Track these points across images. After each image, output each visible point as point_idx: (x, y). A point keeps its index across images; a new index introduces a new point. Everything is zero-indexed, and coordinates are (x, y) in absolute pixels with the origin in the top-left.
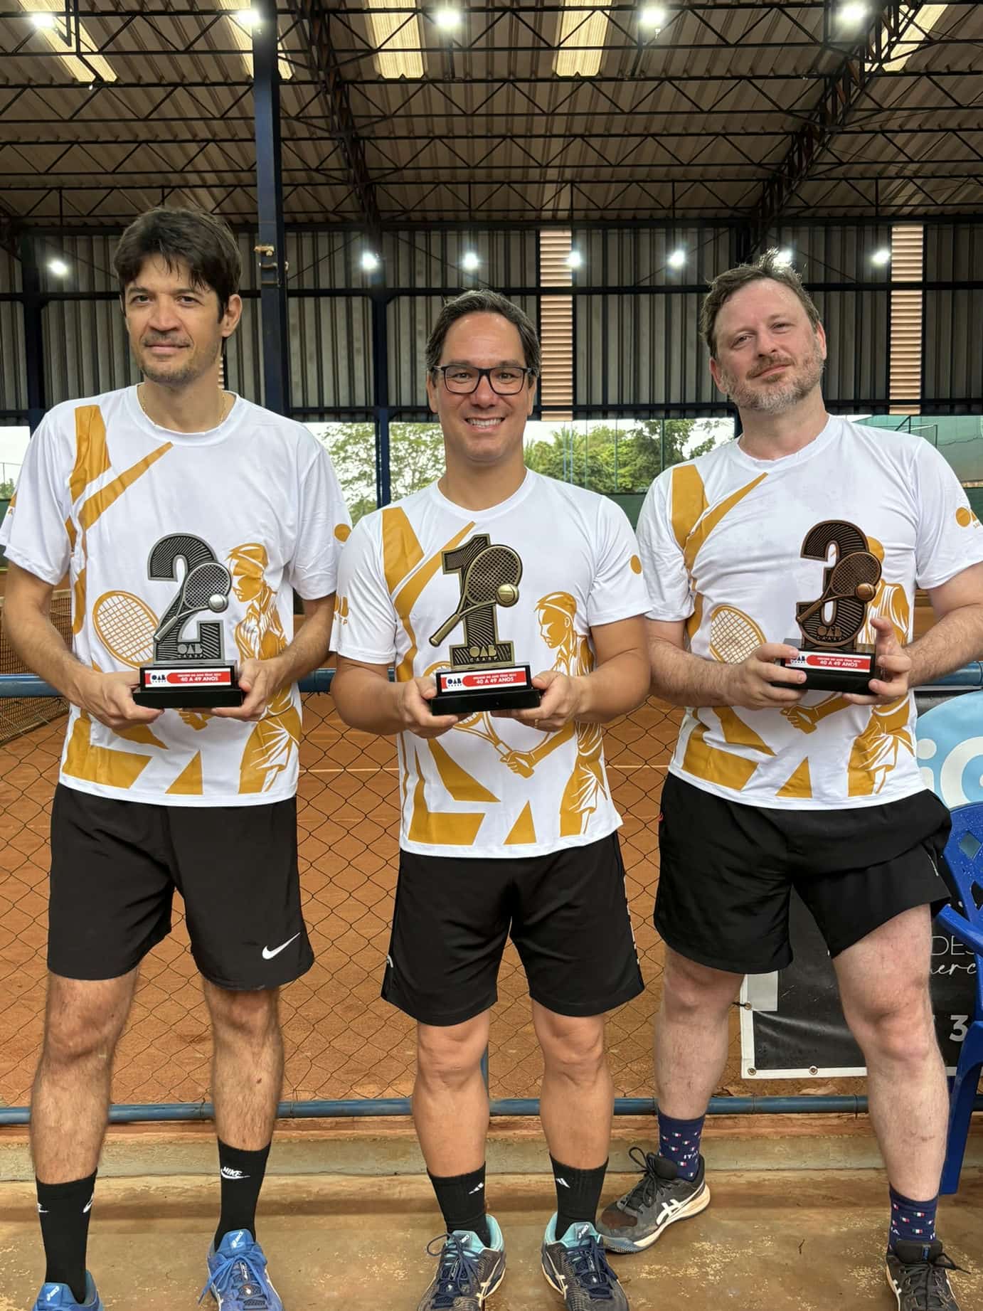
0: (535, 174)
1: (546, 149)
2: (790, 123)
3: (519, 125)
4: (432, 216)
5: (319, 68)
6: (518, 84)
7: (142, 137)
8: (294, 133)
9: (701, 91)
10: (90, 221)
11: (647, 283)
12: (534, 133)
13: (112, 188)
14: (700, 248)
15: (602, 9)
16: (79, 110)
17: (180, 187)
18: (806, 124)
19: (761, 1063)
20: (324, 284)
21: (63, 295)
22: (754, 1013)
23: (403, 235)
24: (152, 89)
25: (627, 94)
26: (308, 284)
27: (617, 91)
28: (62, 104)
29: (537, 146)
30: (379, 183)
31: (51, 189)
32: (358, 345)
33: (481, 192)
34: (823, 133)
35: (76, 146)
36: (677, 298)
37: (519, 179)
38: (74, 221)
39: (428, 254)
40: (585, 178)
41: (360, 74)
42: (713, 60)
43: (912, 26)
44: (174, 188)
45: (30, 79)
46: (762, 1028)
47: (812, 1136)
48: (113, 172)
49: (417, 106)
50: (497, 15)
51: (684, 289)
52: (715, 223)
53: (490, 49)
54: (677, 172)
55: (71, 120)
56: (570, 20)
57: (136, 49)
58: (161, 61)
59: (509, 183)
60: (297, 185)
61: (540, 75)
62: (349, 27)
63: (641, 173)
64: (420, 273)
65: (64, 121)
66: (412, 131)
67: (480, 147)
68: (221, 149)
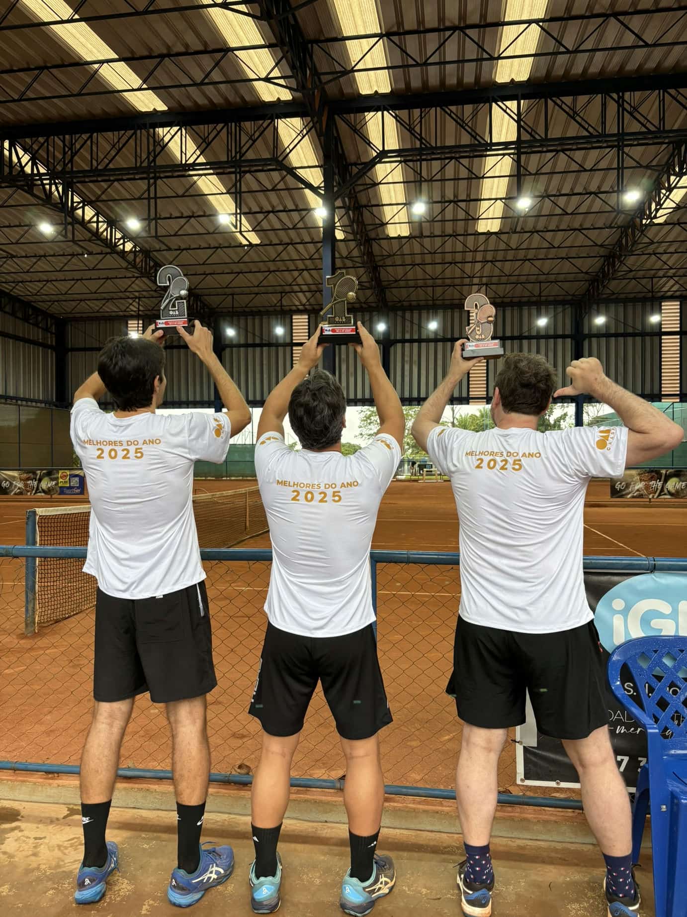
0: (467, 281)
1: (473, 268)
2: (602, 251)
3: (459, 258)
4: (414, 303)
5: (357, 234)
6: (458, 237)
7: (272, 268)
8: (345, 265)
9: (554, 238)
10: (247, 310)
11: (526, 334)
12: (467, 260)
13: (257, 294)
14: (555, 317)
15: (501, 199)
16: (243, 257)
17: (290, 292)
18: (611, 252)
19: (527, 776)
21: (231, 345)
22: (524, 747)
23: (400, 313)
25: (514, 240)
27: (509, 239)
28: (234, 255)
29: (468, 268)
30: (387, 288)
33: (439, 290)
34: (621, 256)
35: (241, 275)
36: (543, 341)
37: (458, 284)
38: (239, 310)
39: (412, 322)
40: (493, 282)
41: (378, 235)
42: (560, 221)
43: (668, 200)
44: (287, 293)
45: (220, 244)
46: (528, 755)
47: (556, 822)
48: (258, 286)
49: (406, 249)
50: (447, 204)
51: (547, 337)
52: (563, 303)
53: (443, 221)
54: (542, 278)
55: (238, 262)
56: (484, 205)
57: (270, 228)
58: (281, 233)
59: (454, 286)
61: (469, 232)
62: (372, 214)
63: (523, 279)
64: (407, 332)
65: (235, 263)
66: (404, 262)
67: (439, 268)
68: (310, 274)
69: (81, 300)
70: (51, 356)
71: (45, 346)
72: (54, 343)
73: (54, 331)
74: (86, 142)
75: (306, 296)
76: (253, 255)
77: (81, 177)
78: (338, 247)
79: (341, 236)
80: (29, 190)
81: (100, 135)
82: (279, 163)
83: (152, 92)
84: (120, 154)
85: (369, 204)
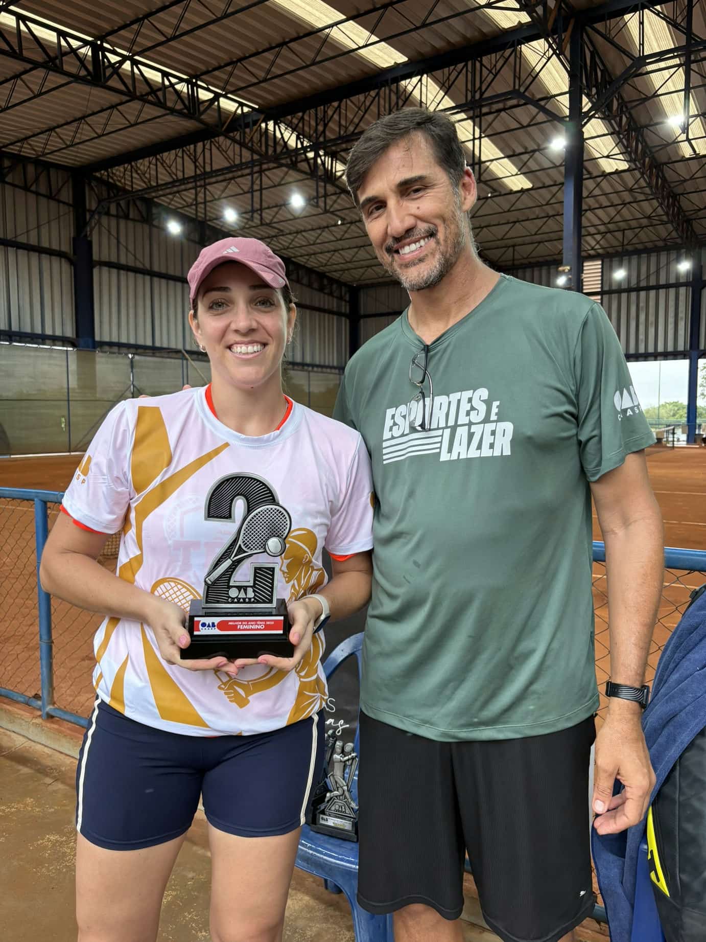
7: (551, 214)
8: (636, 198)
10: (532, 260)
13: (539, 243)
16: (514, 204)
20: (662, 281)
24: (551, 188)
26: (653, 282)
28: (504, 203)
30: (695, 219)
31: (509, 247)
32: (682, 315)
35: (517, 224)
38: (523, 261)
41: (670, 159)
48: (537, 234)
55: (509, 211)
57: (539, 168)
60: (643, 228)
62: (655, 134)
65: (506, 212)
69: (368, 267)
70: (345, 324)
71: (339, 314)
72: (348, 311)
73: (347, 299)
74: (336, 109)
75: (595, 239)
76: (526, 200)
77: (332, 146)
78: (622, 179)
79: (624, 166)
80: (294, 166)
81: (349, 102)
82: (521, 95)
83: (386, 45)
84: (366, 116)
85: (652, 123)
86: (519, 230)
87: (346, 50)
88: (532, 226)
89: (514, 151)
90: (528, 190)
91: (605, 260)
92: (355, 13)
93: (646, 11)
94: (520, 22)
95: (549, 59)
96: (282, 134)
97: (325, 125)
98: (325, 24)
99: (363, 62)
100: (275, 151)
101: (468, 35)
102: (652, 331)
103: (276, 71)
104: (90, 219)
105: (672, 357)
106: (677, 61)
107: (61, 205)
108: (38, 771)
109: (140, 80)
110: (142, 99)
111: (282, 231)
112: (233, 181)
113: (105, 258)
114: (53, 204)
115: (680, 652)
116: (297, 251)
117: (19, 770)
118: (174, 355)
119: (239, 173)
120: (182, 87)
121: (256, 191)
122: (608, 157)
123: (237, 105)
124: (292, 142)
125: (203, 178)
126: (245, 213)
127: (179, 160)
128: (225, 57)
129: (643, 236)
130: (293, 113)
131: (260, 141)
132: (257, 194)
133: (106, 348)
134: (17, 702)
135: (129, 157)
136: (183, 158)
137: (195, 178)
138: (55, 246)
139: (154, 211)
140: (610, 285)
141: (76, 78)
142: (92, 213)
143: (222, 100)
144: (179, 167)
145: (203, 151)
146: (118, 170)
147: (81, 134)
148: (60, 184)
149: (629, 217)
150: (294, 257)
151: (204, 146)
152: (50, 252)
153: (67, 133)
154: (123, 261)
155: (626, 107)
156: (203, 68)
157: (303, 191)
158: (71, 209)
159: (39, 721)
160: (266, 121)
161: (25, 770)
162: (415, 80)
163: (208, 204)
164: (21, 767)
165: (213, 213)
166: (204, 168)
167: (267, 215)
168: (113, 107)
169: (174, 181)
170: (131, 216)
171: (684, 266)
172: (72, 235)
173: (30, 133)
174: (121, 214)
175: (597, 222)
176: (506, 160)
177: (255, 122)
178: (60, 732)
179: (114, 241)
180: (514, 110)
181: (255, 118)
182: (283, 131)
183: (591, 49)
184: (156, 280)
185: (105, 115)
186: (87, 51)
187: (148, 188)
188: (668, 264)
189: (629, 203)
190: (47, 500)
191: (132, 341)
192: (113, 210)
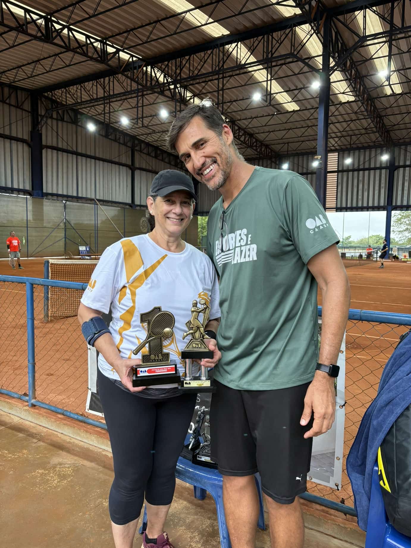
7: (310, 125)
8: (358, 118)
10: (299, 152)
13: (303, 141)
20: (372, 166)
22: (92, 392)
26: (367, 166)
28: (284, 119)
30: (391, 131)
32: (383, 185)
35: (291, 130)
38: (293, 152)
41: (378, 95)
48: (302, 136)
49: (401, 102)
55: (286, 123)
57: (304, 99)
60: (362, 134)
64: (408, 159)
66: (401, 112)
74: (188, 60)
75: (335, 140)
76: (296, 117)
77: (184, 82)
78: (351, 106)
79: (352, 99)
80: (162, 93)
81: (194, 56)
82: (295, 56)
83: (218, 24)
84: (205, 65)
85: (369, 74)
86: (291, 134)
87: (194, 26)
88: (299, 132)
89: (290, 88)
90: (297, 111)
91: (340, 153)
92: (200, 5)
93: (367, 10)
94: (295, 14)
95: (311, 35)
96: (155, 74)
97: (181, 70)
98: (182, 11)
99: (203, 33)
100: (151, 84)
101: (265, 20)
102: (366, 194)
103: (153, 37)
104: (41, 120)
105: (377, 209)
106: (384, 39)
107: (24, 112)
108: (29, 435)
109: (72, 39)
110: (74, 50)
111: (154, 131)
112: (126, 101)
113: (49, 143)
114: (19, 111)
115: (395, 367)
116: (162, 143)
117: (18, 435)
118: (89, 202)
119: (130, 96)
120: (97, 45)
121: (141, 106)
122: (343, 93)
123: (129, 56)
124: (161, 79)
125: (108, 99)
126: (133, 119)
127: (95, 88)
128: (123, 28)
129: (362, 139)
130: (162, 61)
131: (143, 77)
132: (140, 109)
133: (50, 197)
134: (14, 398)
135: (66, 84)
136: (97, 86)
137: (104, 98)
138: (20, 136)
139: (79, 117)
140: (343, 167)
141: (35, 37)
142: (42, 117)
143: (121, 53)
144: (95, 92)
145: (109, 82)
146: (58, 92)
147: (37, 70)
148: (23, 100)
149: (354, 128)
150: (161, 146)
151: (109, 80)
152: (17, 139)
153: (28, 69)
154: (60, 146)
155: (355, 65)
156: (110, 34)
157: (167, 107)
158: (30, 114)
159: (27, 408)
160: (146, 66)
161: (21, 435)
162: (234, 45)
163: (111, 114)
164: (18, 434)
165: (114, 119)
166: (109, 92)
167: (146, 121)
168: (56, 55)
169: (92, 100)
170: (65, 119)
171: (385, 158)
172: (30, 130)
173: (6, 69)
174: (59, 118)
175: (336, 131)
176: (285, 93)
177: (140, 67)
178: (40, 414)
179: (55, 134)
180: (290, 64)
181: (140, 64)
182: (156, 72)
183: (336, 31)
184: (79, 157)
185: (51, 59)
186: (41, 22)
187: (76, 103)
188: (376, 155)
189: (355, 120)
190: (34, 283)
191: (65, 193)
192: (55, 116)
